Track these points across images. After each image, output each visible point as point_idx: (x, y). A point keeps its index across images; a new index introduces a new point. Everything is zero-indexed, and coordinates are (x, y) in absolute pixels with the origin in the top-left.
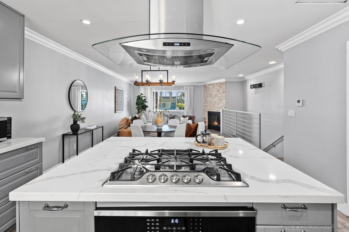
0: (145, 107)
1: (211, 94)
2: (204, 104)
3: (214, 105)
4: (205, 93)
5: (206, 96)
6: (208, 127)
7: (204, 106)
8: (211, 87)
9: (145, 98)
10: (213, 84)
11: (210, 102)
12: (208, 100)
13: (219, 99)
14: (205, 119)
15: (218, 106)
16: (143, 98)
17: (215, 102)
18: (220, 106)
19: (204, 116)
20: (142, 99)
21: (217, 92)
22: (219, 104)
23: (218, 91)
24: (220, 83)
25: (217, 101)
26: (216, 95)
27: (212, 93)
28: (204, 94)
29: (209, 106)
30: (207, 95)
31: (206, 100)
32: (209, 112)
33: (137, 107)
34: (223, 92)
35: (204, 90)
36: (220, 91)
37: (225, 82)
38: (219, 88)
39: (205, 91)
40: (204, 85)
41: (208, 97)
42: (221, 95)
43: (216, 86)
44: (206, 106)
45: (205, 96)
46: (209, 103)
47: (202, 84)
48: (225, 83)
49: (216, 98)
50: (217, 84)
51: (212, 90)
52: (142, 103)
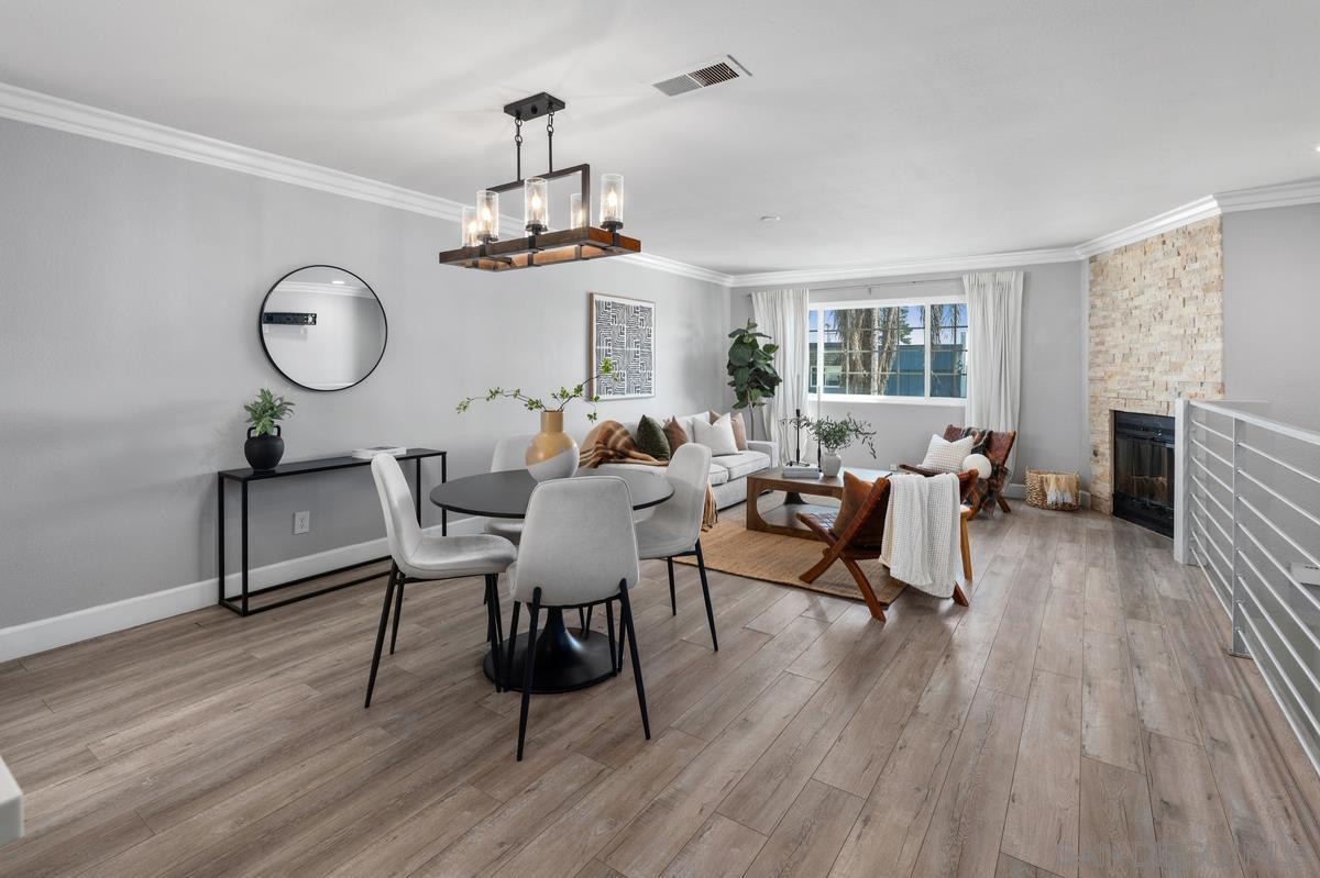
0: (765, 382)
1: (1131, 304)
2: (1091, 365)
3: (1145, 373)
4: (1098, 303)
5: (1103, 322)
6: (1110, 503)
7: (1092, 380)
8: (1130, 262)
9: (768, 341)
10: (1144, 246)
11: (1125, 357)
12: (1115, 346)
13: (1176, 337)
14: (1095, 454)
15: (1173, 379)
16: (761, 342)
17: (1155, 356)
18: (1184, 377)
19: (1095, 439)
20: (754, 345)
21: (1164, 294)
22: (1175, 368)
23: (1174, 282)
24: (1185, 232)
25: (1163, 347)
26: (1158, 315)
27: (1136, 302)
28: (1093, 307)
29: (1118, 378)
30: (1105, 317)
31: (1102, 343)
32: (1116, 414)
33: (732, 379)
34: (1206, 289)
35: (1092, 283)
36: (1185, 283)
37: (1221, 217)
38: (1175, 261)
39: (1098, 289)
40: (1093, 259)
41: (1113, 325)
42: (1190, 309)
43: (1159, 254)
44: (1102, 379)
45: (1096, 321)
46: (1118, 361)
47: (1080, 254)
48: (1222, 224)
49: (1160, 329)
50: (1164, 243)
51: (1134, 284)
52: (751, 365)
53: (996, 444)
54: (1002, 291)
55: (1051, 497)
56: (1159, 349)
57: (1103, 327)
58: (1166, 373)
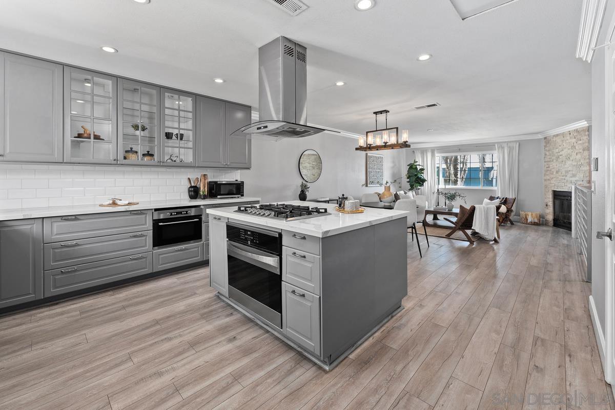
0: (421, 181)
1: (559, 154)
2: (545, 175)
3: (564, 177)
4: (547, 153)
5: (549, 160)
6: (552, 222)
7: (545, 180)
8: (558, 140)
9: (421, 167)
10: (563, 135)
11: (557, 172)
12: (553, 168)
13: (574, 165)
14: (547, 205)
15: (573, 179)
16: (419, 168)
17: (567, 172)
18: (577, 178)
19: (547, 200)
20: (416, 168)
21: (569, 151)
22: (574, 176)
23: (573, 147)
24: (577, 131)
25: (570, 168)
26: (568, 158)
27: (561, 153)
28: (546, 155)
29: (555, 179)
30: (550, 158)
31: (549, 167)
32: (554, 192)
33: (408, 180)
34: (584, 150)
35: (545, 146)
36: (577, 148)
37: (588, 127)
38: (574, 140)
39: (547, 148)
40: (545, 138)
41: (553, 161)
42: (579, 156)
43: (568, 138)
44: (549, 180)
45: (547, 160)
46: (555, 173)
47: (540, 136)
48: (589, 129)
49: (569, 163)
50: (570, 134)
51: (560, 147)
52: (416, 175)
53: (508, 202)
54: (511, 150)
55: (529, 220)
56: (569, 169)
57: (549, 162)
58: (571, 177)
